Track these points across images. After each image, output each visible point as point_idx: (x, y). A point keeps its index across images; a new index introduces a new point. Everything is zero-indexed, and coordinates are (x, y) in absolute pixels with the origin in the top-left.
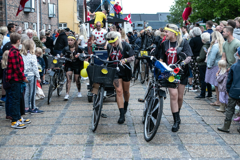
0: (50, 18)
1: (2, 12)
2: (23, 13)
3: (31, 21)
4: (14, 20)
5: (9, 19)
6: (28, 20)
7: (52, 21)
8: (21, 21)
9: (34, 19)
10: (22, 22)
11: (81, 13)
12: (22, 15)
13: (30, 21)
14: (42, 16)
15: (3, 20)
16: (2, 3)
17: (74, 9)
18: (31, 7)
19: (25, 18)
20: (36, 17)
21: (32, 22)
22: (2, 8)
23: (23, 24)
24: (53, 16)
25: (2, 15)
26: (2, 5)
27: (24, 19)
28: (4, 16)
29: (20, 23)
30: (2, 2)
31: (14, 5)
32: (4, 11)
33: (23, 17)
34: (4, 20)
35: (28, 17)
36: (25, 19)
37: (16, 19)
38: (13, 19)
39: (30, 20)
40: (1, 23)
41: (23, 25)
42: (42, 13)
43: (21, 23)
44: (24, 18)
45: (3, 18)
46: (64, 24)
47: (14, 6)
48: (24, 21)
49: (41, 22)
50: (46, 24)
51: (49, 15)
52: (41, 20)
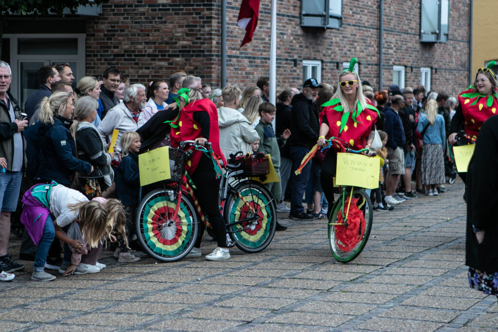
1: (212, 30)
2: (300, 32)
3: (335, 56)
4: (259, 53)
5: (238, 52)
6: (318, 51)
8: (290, 56)
9: (350, 51)
10: (291, 60)
12: (295, 39)
13: (330, 56)
14: (390, 39)
15: (213, 55)
18: (325, 11)
19: (307, 47)
20: (356, 44)
21: (338, 58)
22: (211, 18)
23: (295, 65)
24: (438, 38)
25: (211, 39)
26: (211, 9)
27: (303, 50)
28: (217, 43)
29: (284, 62)
32: (218, 27)
33: (298, 43)
34: (217, 56)
35: (319, 42)
36: (306, 50)
37: (265, 51)
38: (253, 50)
39: (330, 52)
40: (207, 64)
41: (295, 68)
42: (387, 27)
43: (286, 63)
44: (301, 46)
45: (211, 47)
48: (300, 57)
49: (379, 60)
50: (409, 64)
51: (420, 35)
52: (379, 52)
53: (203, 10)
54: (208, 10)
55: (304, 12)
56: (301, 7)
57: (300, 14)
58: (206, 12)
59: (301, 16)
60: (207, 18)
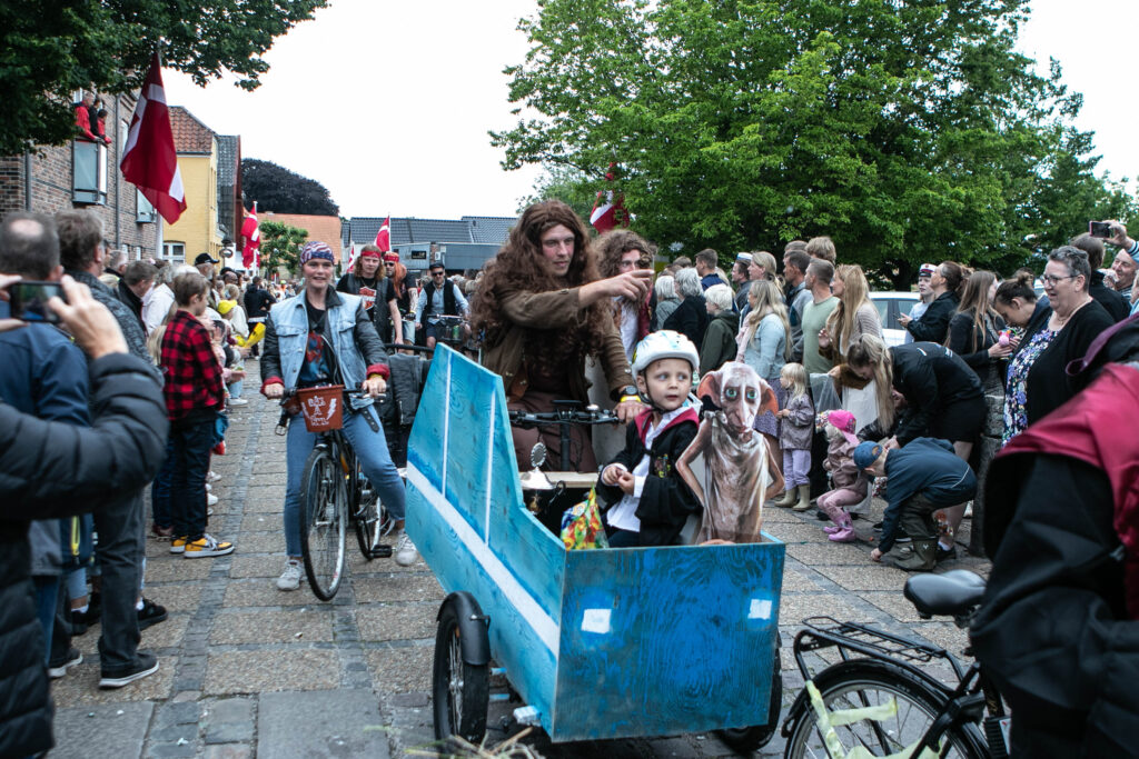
0: (140, 224)
1: (17, 202)
7: (144, 233)
11: (228, 209)
14: (121, 217)
16: (17, 174)
17: (208, 198)
18: (97, 186)
22: (17, 188)
24: (152, 219)
26: (17, 179)
30: (17, 169)
31: (46, 178)
32: (23, 198)
42: (120, 206)
46: (174, 247)
47: (49, 184)
49: (117, 238)
50: (130, 243)
51: (136, 215)
52: (117, 231)
53: (7, 179)
54: (13, 179)
55: (76, 187)
56: (73, 182)
57: (72, 188)
58: (11, 182)
59: (73, 191)
60: (13, 188)
